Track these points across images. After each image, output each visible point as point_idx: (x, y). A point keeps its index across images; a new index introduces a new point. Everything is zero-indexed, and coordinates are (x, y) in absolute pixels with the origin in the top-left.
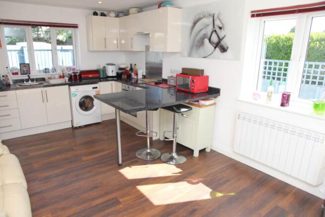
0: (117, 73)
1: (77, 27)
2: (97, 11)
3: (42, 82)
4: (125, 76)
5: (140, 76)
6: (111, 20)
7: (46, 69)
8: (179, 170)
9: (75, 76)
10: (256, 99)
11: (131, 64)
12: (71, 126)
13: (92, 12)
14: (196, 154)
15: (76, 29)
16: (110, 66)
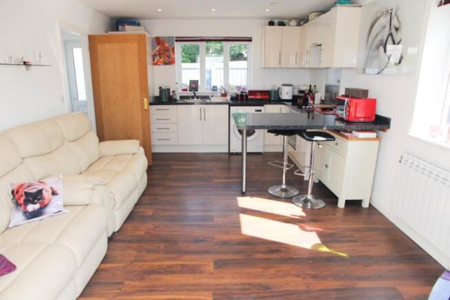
0: (294, 96)
1: (251, 40)
2: (274, 21)
3: (205, 99)
4: (301, 100)
5: (317, 101)
6: (292, 30)
7: (214, 87)
8: (303, 214)
9: (242, 96)
10: (433, 136)
11: (310, 86)
12: (228, 151)
13: (267, 21)
14: (341, 204)
15: (249, 43)
16: (286, 87)
